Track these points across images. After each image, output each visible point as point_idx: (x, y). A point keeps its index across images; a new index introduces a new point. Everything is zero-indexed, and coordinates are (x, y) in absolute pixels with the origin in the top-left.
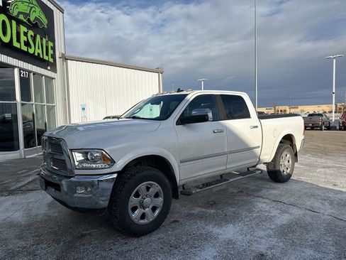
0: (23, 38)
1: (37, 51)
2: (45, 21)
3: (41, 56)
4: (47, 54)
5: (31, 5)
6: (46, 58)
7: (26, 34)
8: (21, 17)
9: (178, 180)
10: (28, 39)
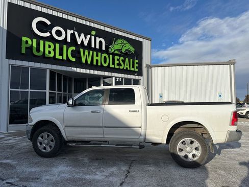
0: (116, 62)
1: (126, 67)
2: (132, 49)
3: (129, 69)
4: (133, 67)
5: (123, 44)
6: (132, 69)
7: (118, 60)
8: (116, 52)
9: (64, 136)
10: (119, 62)
